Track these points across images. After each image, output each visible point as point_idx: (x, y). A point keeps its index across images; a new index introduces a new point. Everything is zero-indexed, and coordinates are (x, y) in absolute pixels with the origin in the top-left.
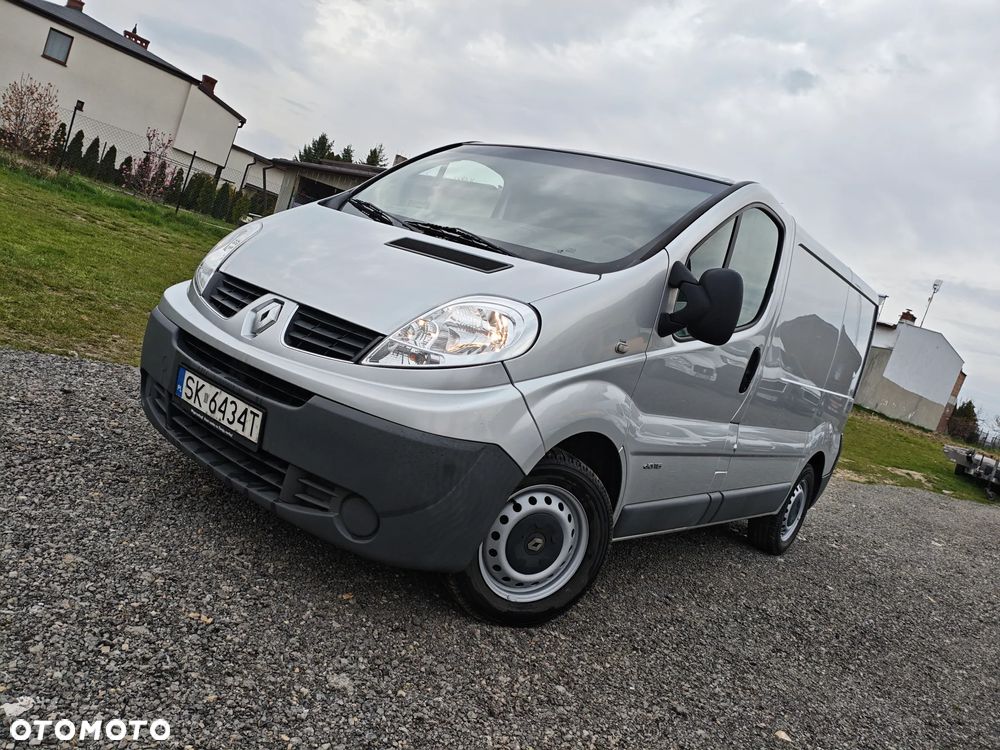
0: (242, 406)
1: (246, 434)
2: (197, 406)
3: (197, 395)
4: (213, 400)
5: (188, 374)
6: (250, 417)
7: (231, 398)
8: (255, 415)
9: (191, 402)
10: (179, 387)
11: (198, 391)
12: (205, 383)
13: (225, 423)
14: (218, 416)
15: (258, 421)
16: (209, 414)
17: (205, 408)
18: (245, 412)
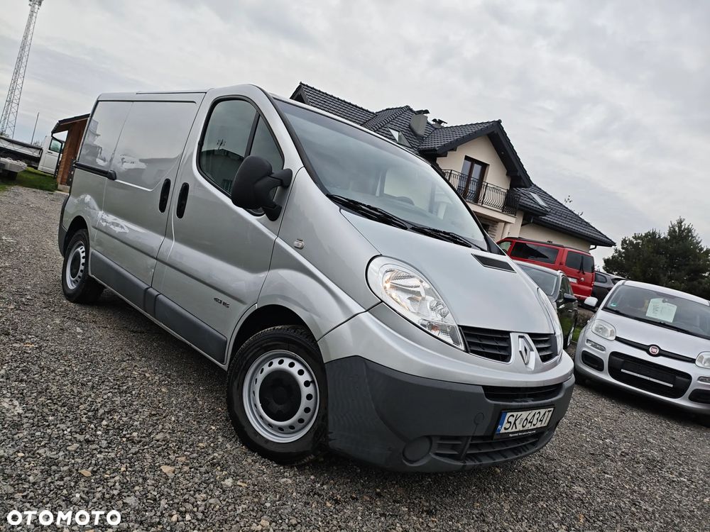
0: (542, 411)
1: (543, 425)
2: (514, 430)
3: (515, 423)
4: (526, 419)
5: (509, 414)
6: (547, 413)
7: (537, 411)
8: (549, 411)
9: (510, 430)
10: (499, 427)
11: (516, 420)
12: (521, 413)
13: (533, 427)
14: (528, 426)
15: (551, 413)
16: (521, 429)
17: (520, 428)
18: (544, 414)
